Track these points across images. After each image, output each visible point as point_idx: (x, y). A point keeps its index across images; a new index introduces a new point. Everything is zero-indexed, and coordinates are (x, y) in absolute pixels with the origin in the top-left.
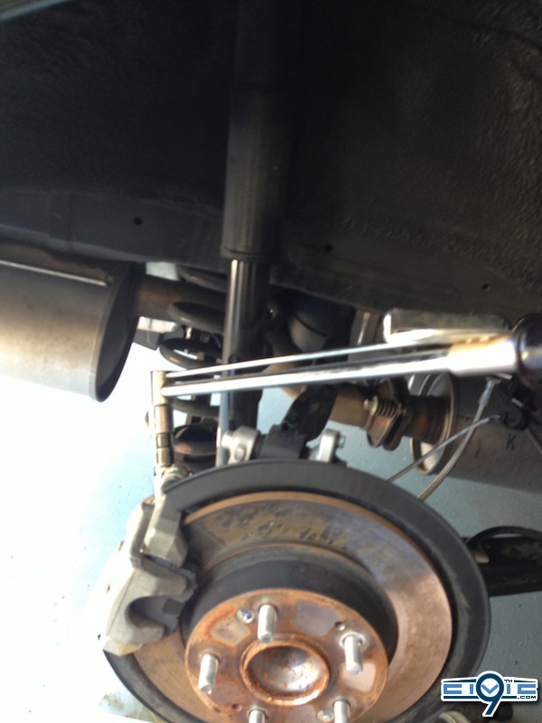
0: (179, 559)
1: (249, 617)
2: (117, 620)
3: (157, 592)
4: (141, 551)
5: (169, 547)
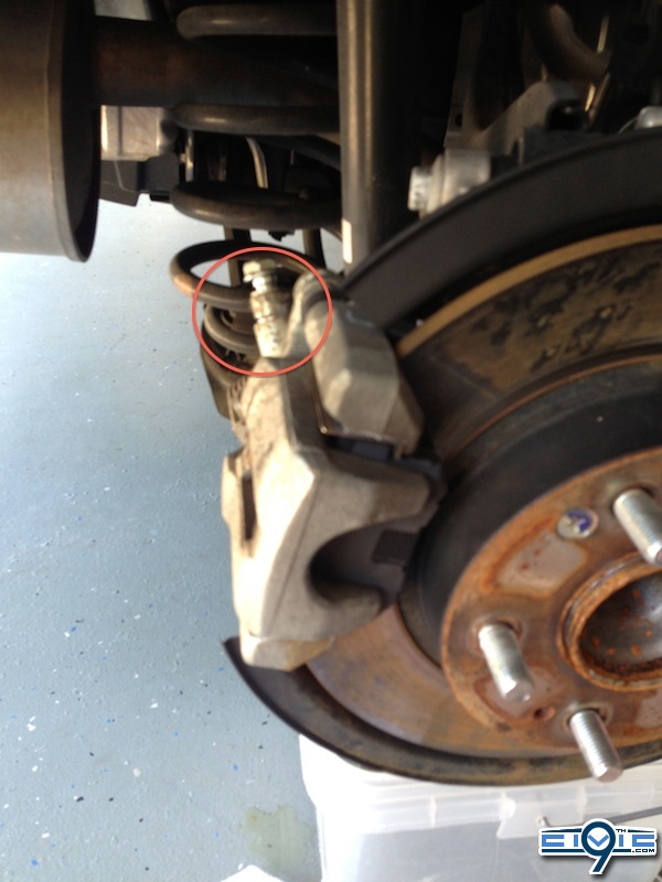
0: (410, 434)
1: (583, 528)
2: (288, 596)
3: (374, 515)
4: (324, 430)
5: (389, 407)
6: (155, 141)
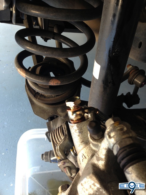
6: (3, 5)
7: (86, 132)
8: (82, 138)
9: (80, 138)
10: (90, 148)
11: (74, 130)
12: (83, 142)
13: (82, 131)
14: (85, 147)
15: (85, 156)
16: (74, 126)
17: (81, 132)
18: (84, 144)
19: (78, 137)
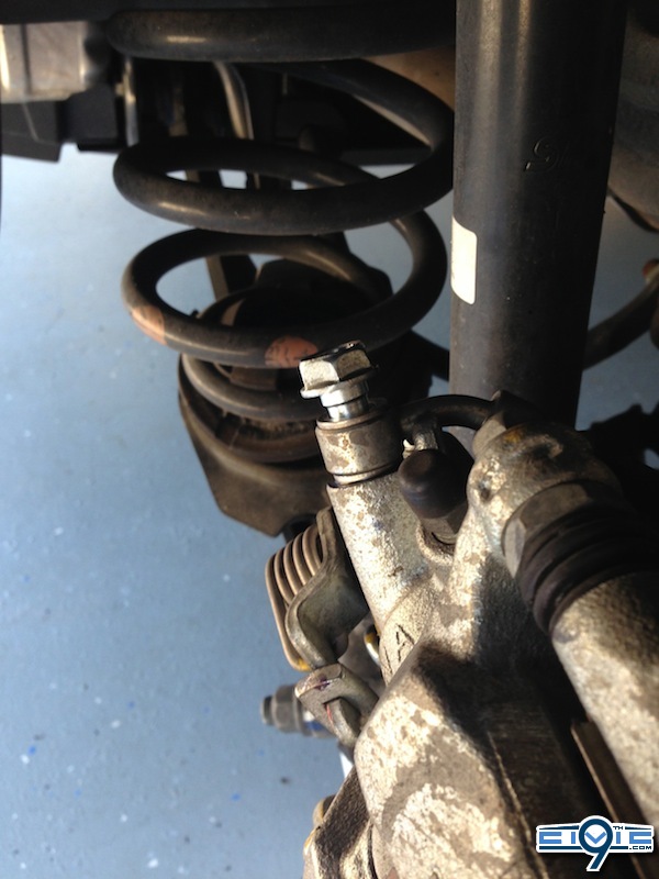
6: (78, 70)
7: (410, 523)
8: (393, 555)
9: (382, 554)
10: (428, 595)
11: (352, 516)
12: (398, 574)
13: (389, 517)
14: (407, 596)
15: (407, 635)
16: (352, 497)
17: (385, 524)
18: (404, 584)
19: (376, 550)
